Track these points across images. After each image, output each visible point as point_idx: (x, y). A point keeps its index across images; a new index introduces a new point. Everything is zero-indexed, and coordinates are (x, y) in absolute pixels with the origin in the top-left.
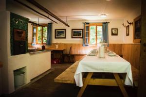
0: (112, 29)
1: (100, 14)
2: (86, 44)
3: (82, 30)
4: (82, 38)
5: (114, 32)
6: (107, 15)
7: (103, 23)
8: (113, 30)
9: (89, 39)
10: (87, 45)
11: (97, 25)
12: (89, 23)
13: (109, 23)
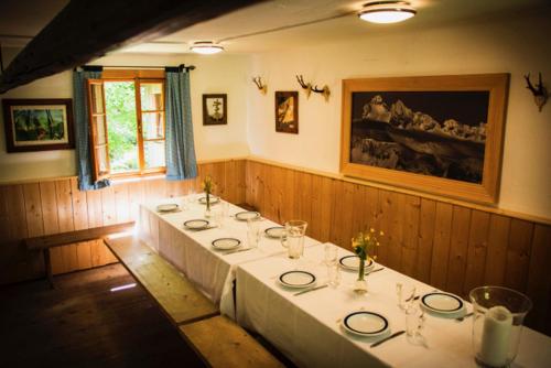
0: (205, 97)
3: (67, 103)
4: (71, 146)
5: (211, 111)
7: (168, 69)
8: (210, 102)
10: (103, 184)
11: (140, 78)
13: (193, 68)
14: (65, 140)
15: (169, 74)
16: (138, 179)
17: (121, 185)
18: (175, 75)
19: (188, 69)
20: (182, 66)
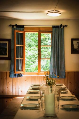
0: (72, 40)
1: (46, 11)
2: (17, 73)
3: (9, 40)
4: (9, 58)
5: (76, 47)
6: (62, 11)
7: (54, 27)
8: (75, 42)
9: (23, 62)
10: (20, 75)
11: (41, 30)
12: (23, 26)
13: (66, 26)
14: (7, 56)
15: (54, 29)
16: (36, 75)
17: (28, 77)
18: (57, 29)
19: (64, 26)
20: (61, 25)
